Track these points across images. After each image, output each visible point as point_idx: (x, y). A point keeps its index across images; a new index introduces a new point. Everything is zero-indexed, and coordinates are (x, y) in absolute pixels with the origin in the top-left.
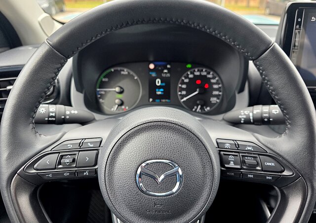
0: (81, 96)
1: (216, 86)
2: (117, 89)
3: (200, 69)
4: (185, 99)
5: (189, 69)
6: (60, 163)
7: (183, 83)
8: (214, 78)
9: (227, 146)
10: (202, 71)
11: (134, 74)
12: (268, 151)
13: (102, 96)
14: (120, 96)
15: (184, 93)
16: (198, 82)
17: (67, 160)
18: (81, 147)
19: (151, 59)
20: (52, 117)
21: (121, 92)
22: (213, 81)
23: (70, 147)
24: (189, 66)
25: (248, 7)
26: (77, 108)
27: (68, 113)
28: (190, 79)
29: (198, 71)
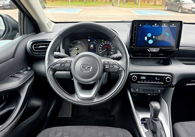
0: (64, 50)
1: (112, 48)
2: (76, 49)
3: (107, 41)
4: (101, 52)
5: (103, 41)
6: (61, 66)
7: (100, 47)
8: (112, 45)
9: (106, 63)
10: (107, 42)
11: (82, 43)
12: (116, 64)
13: (71, 51)
14: (77, 51)
15: (101, 50)
16: (106, 46)
17: (63, 65)
18: (66, 62)
19: (89, 38)
20: (56, 55)
21: (78, 50)
22: (111, 46)
23: (63, 62)
24: (103, 40)
25: (155, 5)
26: (62, 53)
27: (61, 54)
28: (103, 45)
29: (106, 42)
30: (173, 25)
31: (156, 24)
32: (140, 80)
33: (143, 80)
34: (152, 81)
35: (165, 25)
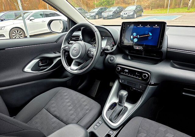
28: (111, 42)
30: (156, 25)
31: (140, 25)
32: (124, 72)
33: (126, 72)
34: (132, 75)
35: (148, 25)
